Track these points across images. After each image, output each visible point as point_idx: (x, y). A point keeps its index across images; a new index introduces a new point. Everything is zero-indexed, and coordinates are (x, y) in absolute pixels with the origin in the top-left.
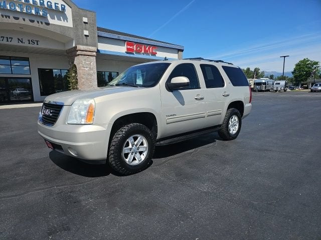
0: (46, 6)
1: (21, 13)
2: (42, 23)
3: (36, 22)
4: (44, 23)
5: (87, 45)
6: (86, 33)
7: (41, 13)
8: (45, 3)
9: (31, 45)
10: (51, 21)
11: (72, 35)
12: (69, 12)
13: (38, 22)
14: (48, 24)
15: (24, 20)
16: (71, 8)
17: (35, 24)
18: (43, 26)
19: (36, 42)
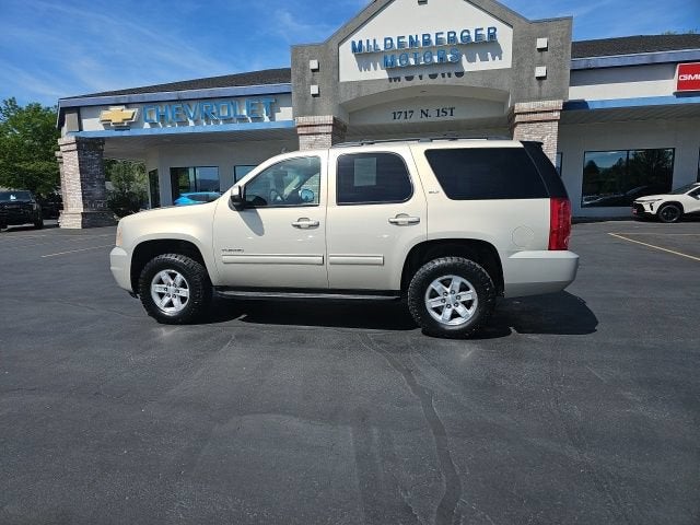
0: (460, 41)
1: (417, 66)
2: (449, 75)
3: (440, 76)
4: (453, 75)
5: (539, 99)
6: (540, 71)
7: (449, 56)
8: (458, 36)
9: (441, 119)
10: (467, 66)
11: (506, 84)
12: (505, 36)
13: (443, 75)
14: (460, 74)
15: (421, 77)
16: (512, 27)
17: (439, 80)
18: (453, 81)
19: (449, 112)
